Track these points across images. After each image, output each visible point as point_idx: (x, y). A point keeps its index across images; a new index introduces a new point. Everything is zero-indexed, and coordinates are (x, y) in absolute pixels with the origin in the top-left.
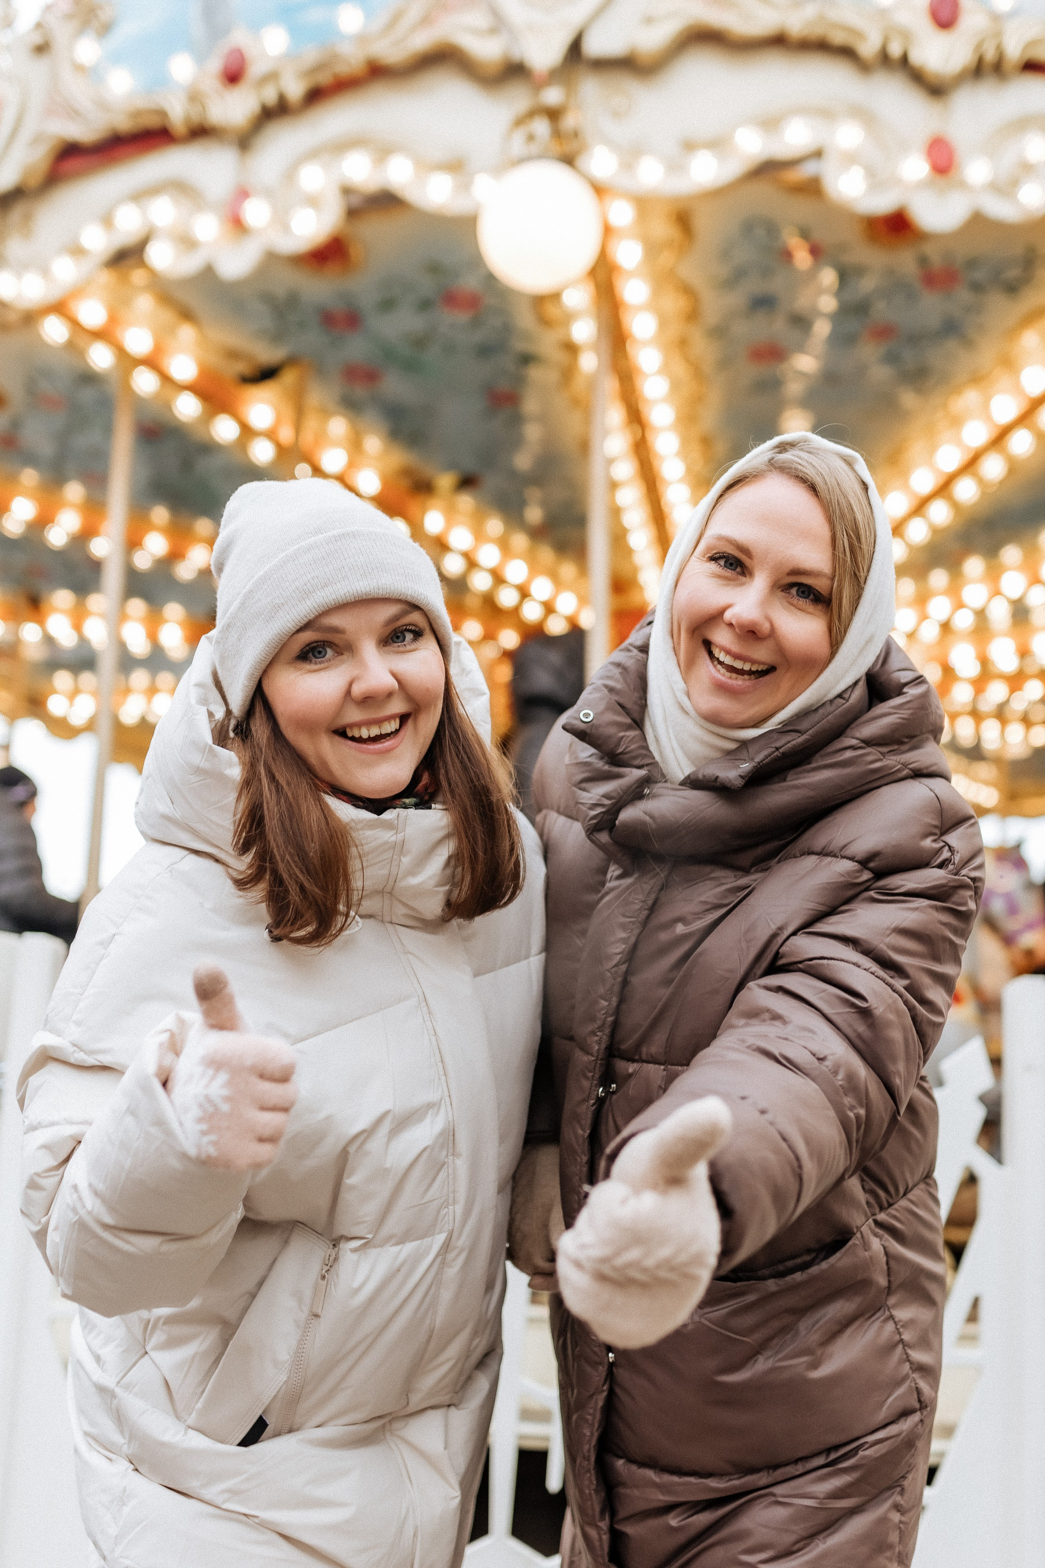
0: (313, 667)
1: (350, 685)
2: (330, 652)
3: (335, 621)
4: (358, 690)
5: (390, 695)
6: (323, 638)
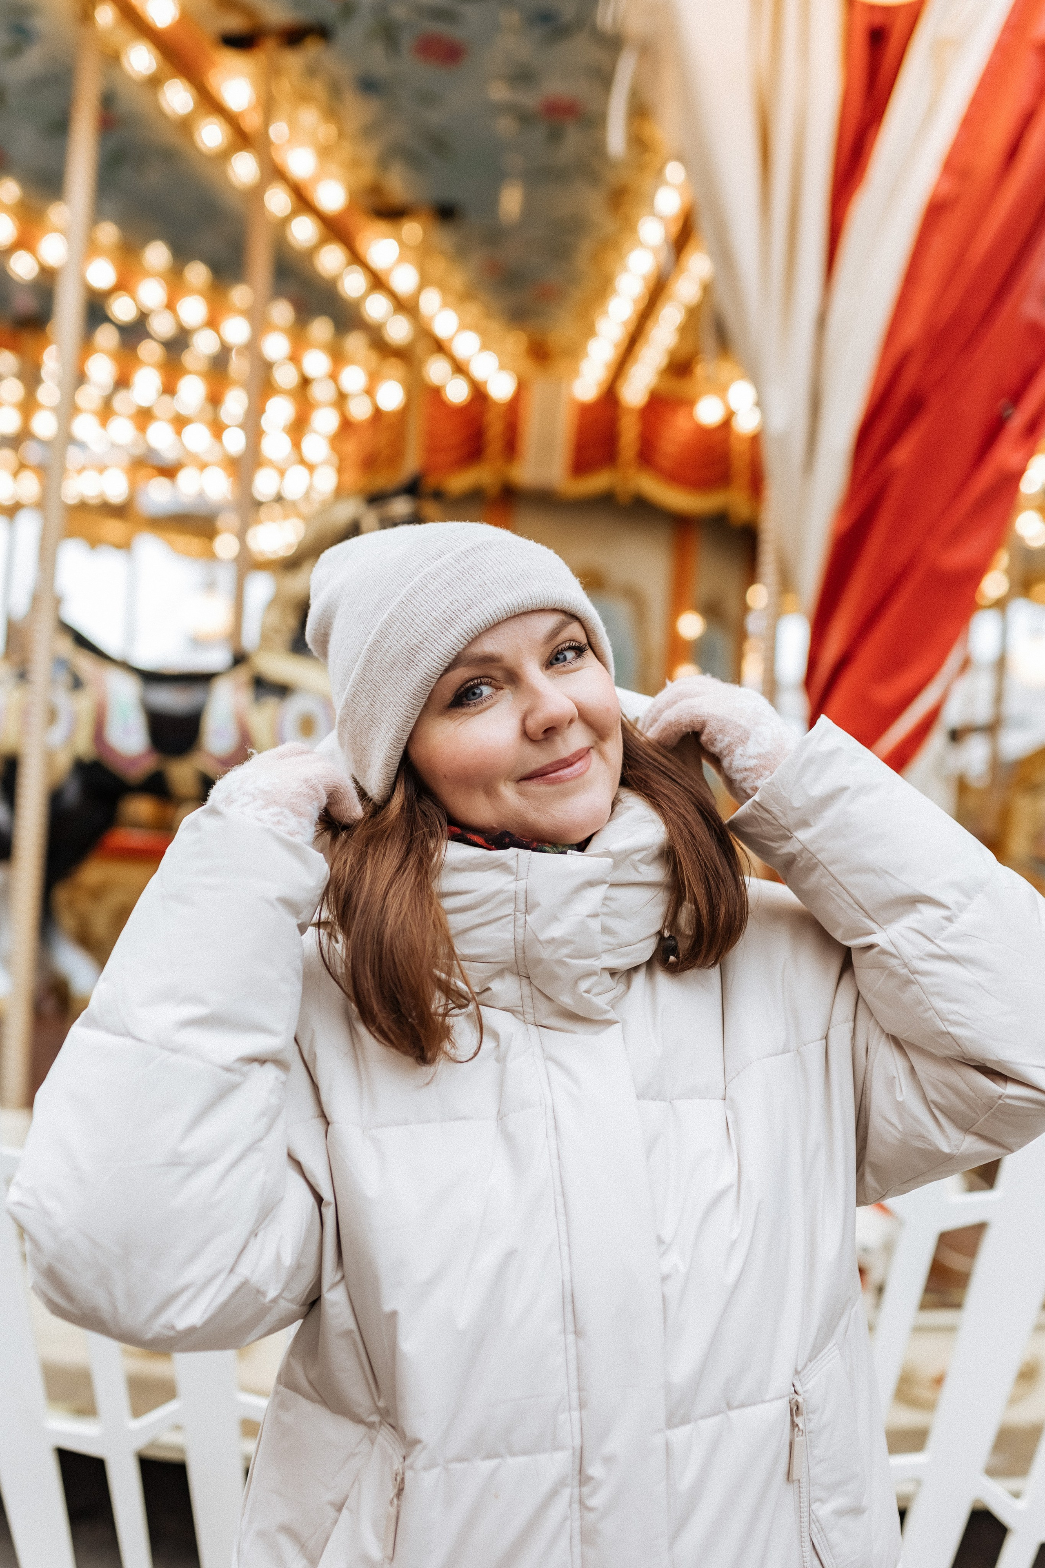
0: (471, 710)
1: (523, 721)
2: (486, 690)
3: (489, 646)
5: (571, 721)
6: (478, 673)
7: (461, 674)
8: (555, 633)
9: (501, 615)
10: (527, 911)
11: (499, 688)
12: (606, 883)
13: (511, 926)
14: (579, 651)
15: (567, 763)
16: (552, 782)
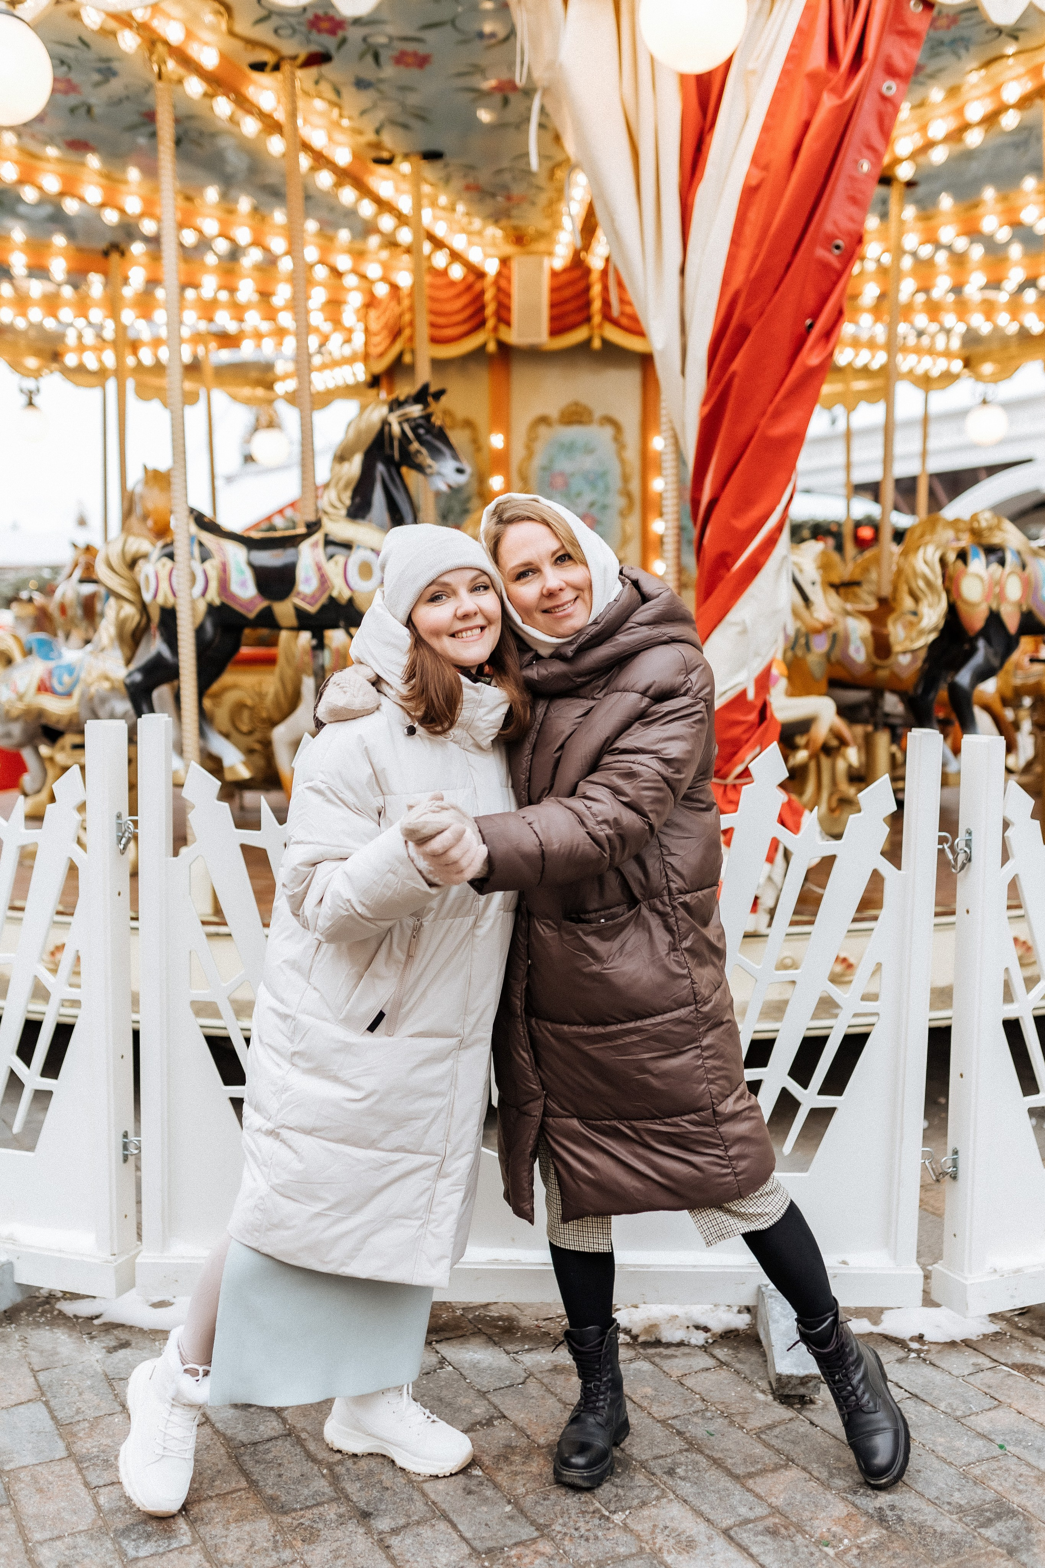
3: (446, 579)
4: (460, 613)
9: (453, 567)
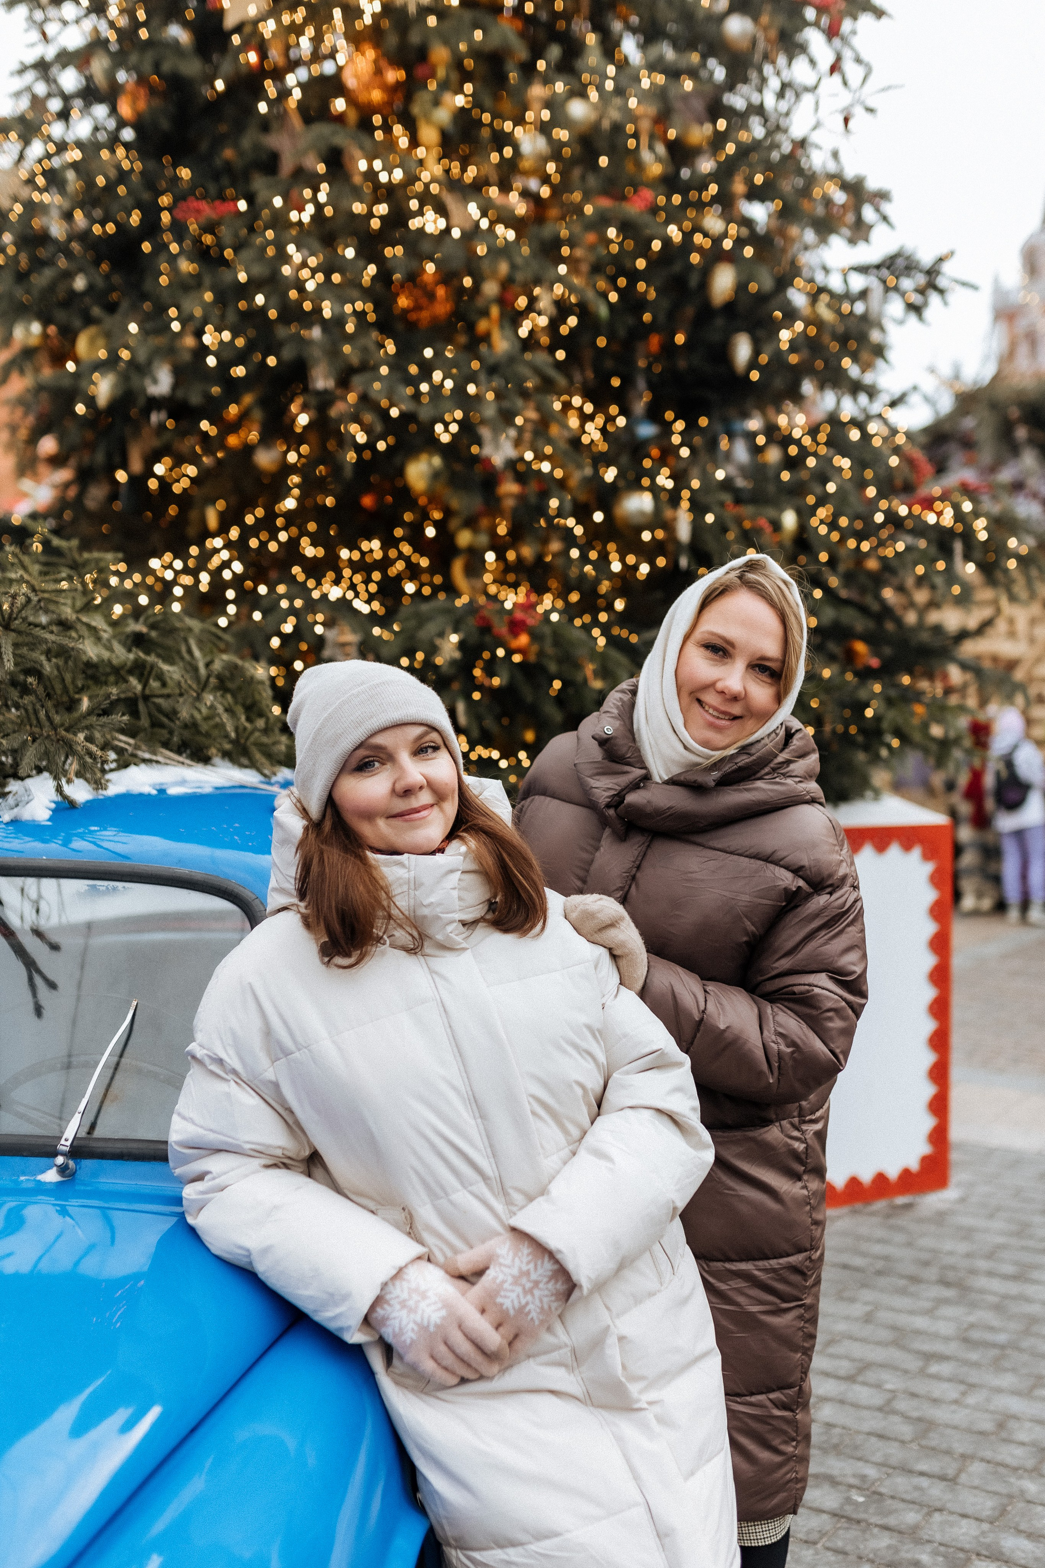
0: (366, 774)
1: (394, 784)
2: (377, 764)
5: (421, 788)
6: (372, 753)
7: (362, 752)
8: (421, 737)
10: (415, 889)
11: (383, 764)
12: (458, 870)
13: (406, 898)
14: (436, 748)
15: (417, 811)
16: (406, 821)
